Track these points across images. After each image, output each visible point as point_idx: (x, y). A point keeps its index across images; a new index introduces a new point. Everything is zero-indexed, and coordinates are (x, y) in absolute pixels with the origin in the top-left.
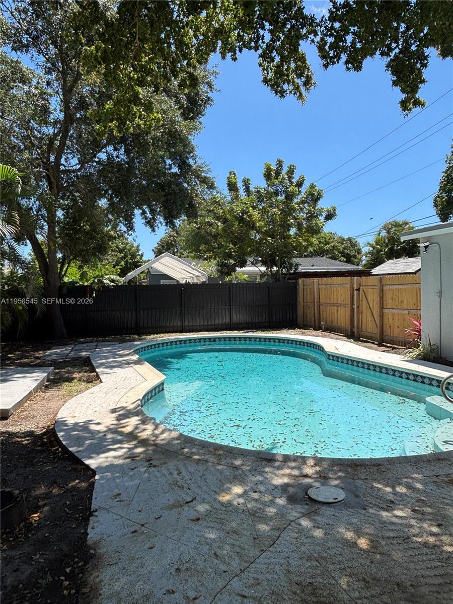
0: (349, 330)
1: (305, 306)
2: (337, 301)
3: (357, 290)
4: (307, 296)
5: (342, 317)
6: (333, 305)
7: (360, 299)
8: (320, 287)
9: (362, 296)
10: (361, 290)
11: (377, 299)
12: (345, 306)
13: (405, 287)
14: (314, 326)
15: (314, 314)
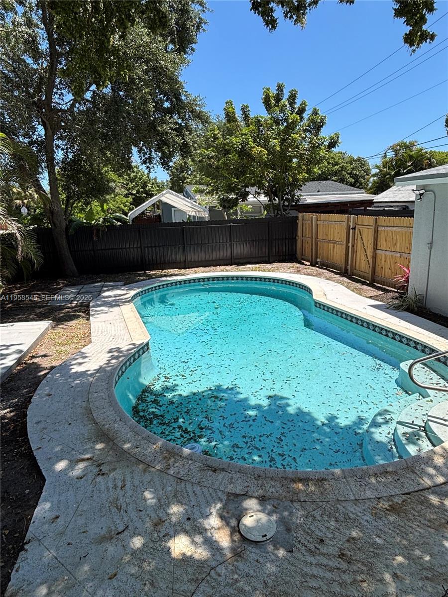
0: (344, 268)
1: (304, 241)
2: (334, 238)
3: (352, 229)
4: (306, 230)
5: (337, 254)
6: (329, 241)
7: (356, 238)
8: (318, 223)
9: (358, 235)
10: (356, 229)
11: (371, 240)
12: (340, 243)
13: (399, 229)
14: (311, 260)
15: (312, 249)
